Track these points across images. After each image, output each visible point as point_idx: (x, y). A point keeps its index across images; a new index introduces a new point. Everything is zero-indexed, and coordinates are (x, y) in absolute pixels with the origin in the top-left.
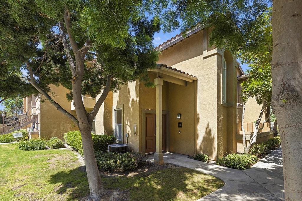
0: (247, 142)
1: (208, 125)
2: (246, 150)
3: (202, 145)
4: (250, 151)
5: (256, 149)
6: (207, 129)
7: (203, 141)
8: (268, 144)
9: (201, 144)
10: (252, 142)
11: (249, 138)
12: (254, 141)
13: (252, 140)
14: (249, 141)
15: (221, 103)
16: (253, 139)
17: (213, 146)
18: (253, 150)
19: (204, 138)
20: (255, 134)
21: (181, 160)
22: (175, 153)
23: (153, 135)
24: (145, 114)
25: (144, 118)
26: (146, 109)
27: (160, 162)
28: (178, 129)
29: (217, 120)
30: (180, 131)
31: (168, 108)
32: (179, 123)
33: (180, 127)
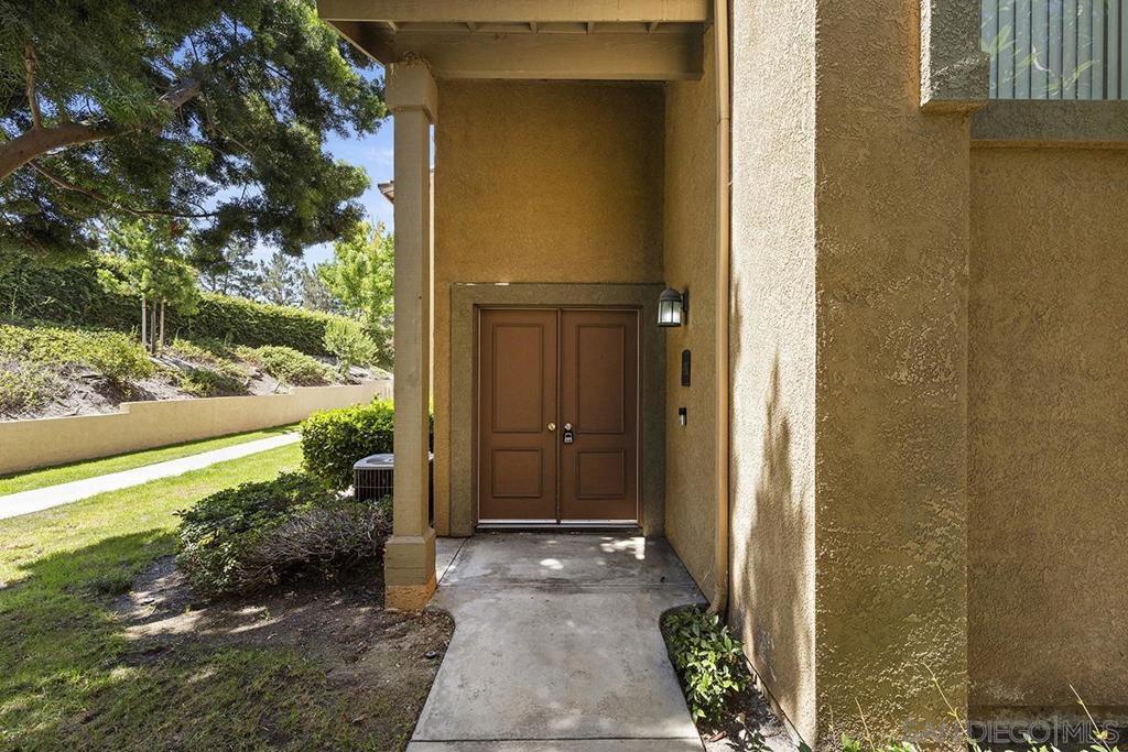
3: (751, 568)
19: (761, 507)
21: (568, 617)
22: (674, 552)
23: (543, 427)
24: (470, 308)
25: (465, 329)
26: (484, 280)
27: (399, 593)
28: (681, 396)
29: (822, 305)
30: (683, 412)
31: (662, 268)
32: (687, 356)
33: (686, 381)
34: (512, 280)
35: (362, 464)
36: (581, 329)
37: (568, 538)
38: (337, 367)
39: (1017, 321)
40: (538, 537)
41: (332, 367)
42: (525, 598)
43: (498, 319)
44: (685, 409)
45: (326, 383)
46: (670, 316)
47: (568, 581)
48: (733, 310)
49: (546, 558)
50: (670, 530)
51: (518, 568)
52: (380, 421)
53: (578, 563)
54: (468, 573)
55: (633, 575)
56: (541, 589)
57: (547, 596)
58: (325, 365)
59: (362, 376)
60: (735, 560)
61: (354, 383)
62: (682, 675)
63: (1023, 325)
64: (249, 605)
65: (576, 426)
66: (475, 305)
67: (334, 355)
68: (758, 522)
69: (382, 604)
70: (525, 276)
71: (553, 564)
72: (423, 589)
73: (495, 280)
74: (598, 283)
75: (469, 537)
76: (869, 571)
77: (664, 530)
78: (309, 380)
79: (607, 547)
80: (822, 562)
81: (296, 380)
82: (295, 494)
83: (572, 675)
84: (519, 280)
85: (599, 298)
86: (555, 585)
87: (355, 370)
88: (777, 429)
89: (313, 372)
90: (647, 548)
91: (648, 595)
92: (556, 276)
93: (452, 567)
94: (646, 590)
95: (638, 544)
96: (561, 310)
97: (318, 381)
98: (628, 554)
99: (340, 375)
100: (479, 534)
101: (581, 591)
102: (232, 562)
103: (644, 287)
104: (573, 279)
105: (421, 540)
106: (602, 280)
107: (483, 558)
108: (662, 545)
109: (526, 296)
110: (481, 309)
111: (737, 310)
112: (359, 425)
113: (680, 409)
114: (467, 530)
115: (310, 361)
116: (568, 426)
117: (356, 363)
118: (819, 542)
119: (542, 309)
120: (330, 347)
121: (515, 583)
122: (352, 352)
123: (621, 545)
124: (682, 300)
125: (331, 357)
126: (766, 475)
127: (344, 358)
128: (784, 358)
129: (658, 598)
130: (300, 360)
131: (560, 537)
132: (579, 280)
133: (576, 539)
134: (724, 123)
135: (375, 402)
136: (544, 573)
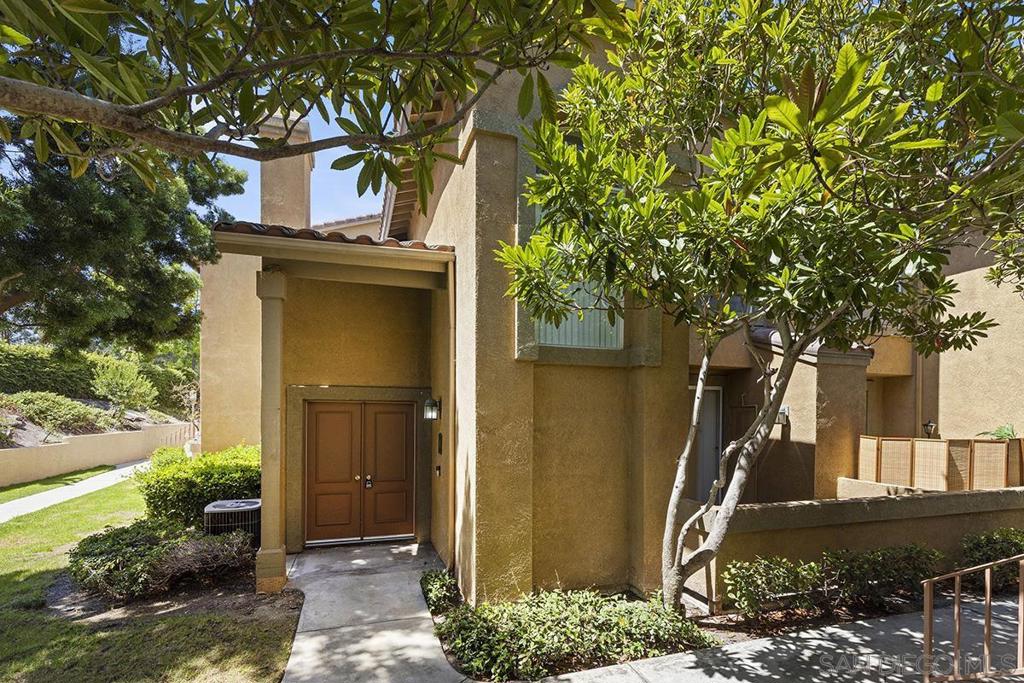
15: (516, 357)
21: (371, 584)
22: (435, 550)
23: (352, 477)
24: (301, 402)
25: (297, 416)
26: (309, 383)
27: (264, 583)
28: (438, 460)
29: (478, 434)
30: (439, 468)
31: (429, 378)
32: (440, 436)
33: (440, 451)
34: (330, 384)
35: (209, 509)
36: (378, 416)
37: (368, 548)
38: (111, 411)
39: (563, 435)
40: (349, 549)
41: (104, 412)
42: (345, 578)
43: (319, 408)
45: (99, 430)
46: (431, 414)
47: (369, 569)
49: (355, 559)
50: (433, 537)
51: (338, 565)
52: (216, 476)
53: (375, 560)
54: (305, 571)
55: (411, 562)
56: (353, 574)
57: (357, 577)
58: (97, 410)
59: (138, 420)
61: (132, 429)
62: (426, 593)
63: (566, 436)
64: (158, 601)
65: (373, 477)
66: (304, 400)
67: (105, 399)
68: (463, 524)
69: (254, 591)
70: (340, 382)
71: (361, 562)
72: (281, 579)
73: (318, 383)
74: (389, 387)
75: (299, 553)
76: (496, 537)
77: (430, 538)
78: (81, 427)
79: (395, 551)
80: (478, 535)
81: (66, 427)
82: (164, 533)
83: (375, 604)
84: (336, 384)
85: (390, 396)
86: (362, 571)
87: (131, 414)
88: (467, 482)
89: (85, 419)
90: (419, 549)
91: (416, 571)
92: (360, 382)
93: (293, 569)
94: (415, 568)
95: (414, 548)
96: (364, 404)
97: (90, 428)
98: (408, 554)
99: (115, 421)
100: (307, 550)
101: (377, 573)
102: (144, 576)
104: (372, 383)
105: (279, 550)
106: (391, 385)
107: (311, 564)
108: (428, 547)
109: (340, 395)
110: (309, 403)
112: (199, 480)
113: (437, 467)
114: (298, 548)
115: (80, 407)
116: (369, 477)
117: (130, 407)
118: (477, 527)
119: (351, 403)
120: (101, 391)
121: (337, 573)
122: (129, 397)
123: (403, 549)
124: (437, 405)
125: (104, 402)
126: (465, 502)
127: (119, 404)
128: (469, 452)
129: (420, 572)
130: (70, 407)
131: (363, 548)
132: (376, 385)
133: (377, 548)
134: (452, 330)
135: (204, 460)
136: (354, 567)
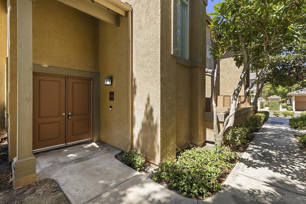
0: (220, 124)
1: (148, 99)
2: (217, 139)
3: (140, 138)
4: (224, 139)
5: (234, 135)
6: (146, 107)
7: (141, 131)
8: (250, 125)
9: (139, 135)
10: (228, 126)
11: (223, 118)
12: (231, 123)
13: (227, 123)
14: (223, 123)
15: (172, 54)
16: (228, 120)
17: (156, 142)
18: (229, 137)
19: (144, 125)
20: (232, 112)
22: (105, 143)
23: (60, 115)
27: (22, 180)
29: (161, 85)
31: (99, 69)
32: (111, 93)
33: (112, 99)
34: (49, 65)
36: (74, 84)
37: (71, 148)
42: (74, 166)
44: (112, 106)
47: (83, 158)
48: (133, 84)
49: (68, 155)
50: (103, 138)
51: (62, 160)
53: (81, 153)
55: (100, 151)
56: (76, 162)
57: (80, 163)
60: (134, 138)
65: (72, 113)
68: (143, 128)
70: (54, 65)
71: (73, 155)
73: (41, 64)
74: (80, 71)
76: (166, 131)
77: (100, 139)
79: (86, 147)
80: (161, 131)
83: (106, 175)
84: (52, 65)
85: (81, 75)
86: (78, 160)
88: (149, 109)
90: (98, 144)
91: (108, 154)
92: (66, 66)
94: (107, 153)
95: (94, 144)
96: (66, 77)
98: (93, 147)
101: (89, 159)
103: (94, 74)
104: (72, 68)
105: (33, 158)
106: (81, 69)
108: (101, 143)
109: (55, 72)
111: (134, 84)
113: (110, 106)
116: (70, 113)
118: (161, 127)
119: (61, 76)
121: (65, 163)
123: (89, 145)
124: (111, 78)
126: (145, 118)
128: (151, 95)
129: (111, 154)
131: (68, 148)
132: (74, 69)
133: (74, 148)
134: (131, 42)
136: (72, 158)
